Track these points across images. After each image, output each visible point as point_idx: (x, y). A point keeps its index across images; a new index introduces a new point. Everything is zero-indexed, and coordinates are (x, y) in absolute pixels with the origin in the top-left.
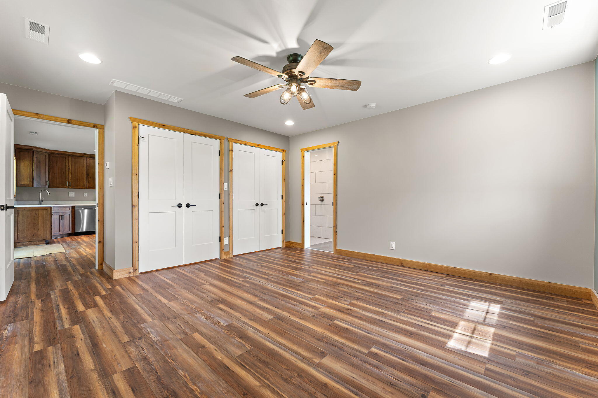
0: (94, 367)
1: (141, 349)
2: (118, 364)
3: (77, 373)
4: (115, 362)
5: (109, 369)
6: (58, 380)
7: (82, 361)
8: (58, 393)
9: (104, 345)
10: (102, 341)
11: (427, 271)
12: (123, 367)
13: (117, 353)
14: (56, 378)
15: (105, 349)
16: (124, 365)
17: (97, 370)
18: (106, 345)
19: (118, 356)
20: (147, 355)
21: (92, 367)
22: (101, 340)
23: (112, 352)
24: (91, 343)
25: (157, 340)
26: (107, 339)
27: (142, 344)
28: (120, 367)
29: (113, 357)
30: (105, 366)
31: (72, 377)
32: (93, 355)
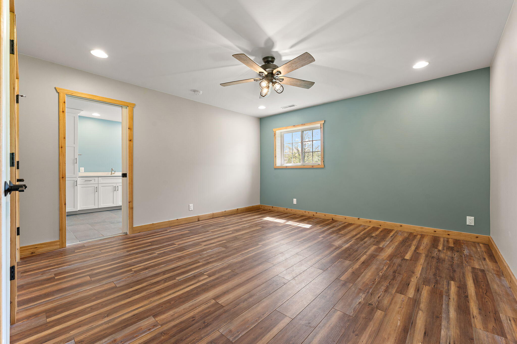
0: (419, 312)
1: (380, 298)
2: (403, 301)
3: (433, 318)
4: (404, 304)
5: (411, 303)
6: (448, 322)
7: (425, 323)
8: (450, 314)
9: (399, 324)
10: (397, 329)
11: (213, 218)
12: (402, 297)
13: (397, 309)
14: (450, 325)
15: (401, 319)
16: (400, 298)
17: (419, 308)
18: (397, 322)
19: (398, 306)
20: (382, 292)
21: (420, 312)
22: (397, 331)
23: (398, 312)
24: (407, 335)
25: (363, 294)
26: (391, 327)
27: (374, 300)
28: (404, 298)
29: (402, 308)
30: (412, 306)
31: (437, 317)
32: (414, 322)
